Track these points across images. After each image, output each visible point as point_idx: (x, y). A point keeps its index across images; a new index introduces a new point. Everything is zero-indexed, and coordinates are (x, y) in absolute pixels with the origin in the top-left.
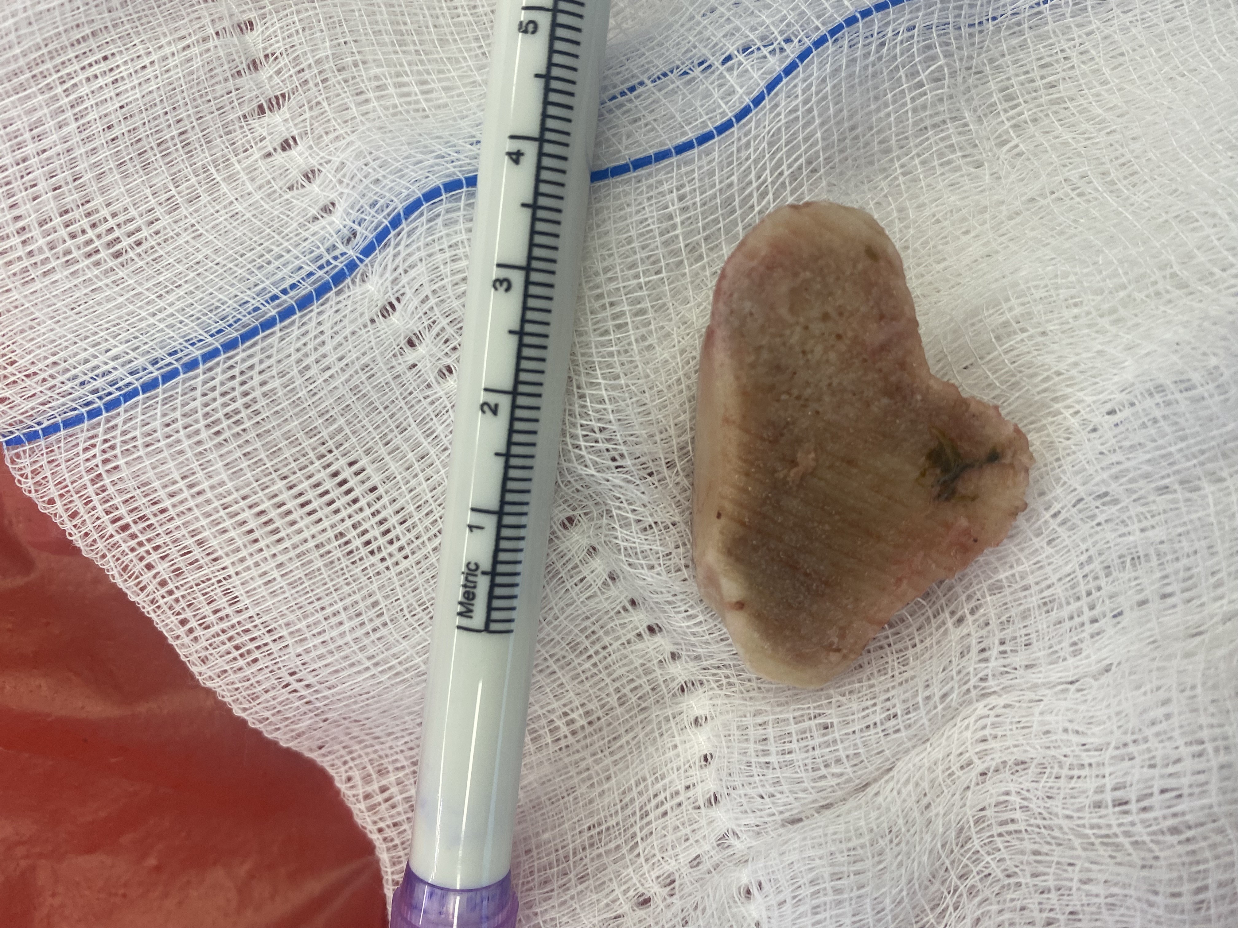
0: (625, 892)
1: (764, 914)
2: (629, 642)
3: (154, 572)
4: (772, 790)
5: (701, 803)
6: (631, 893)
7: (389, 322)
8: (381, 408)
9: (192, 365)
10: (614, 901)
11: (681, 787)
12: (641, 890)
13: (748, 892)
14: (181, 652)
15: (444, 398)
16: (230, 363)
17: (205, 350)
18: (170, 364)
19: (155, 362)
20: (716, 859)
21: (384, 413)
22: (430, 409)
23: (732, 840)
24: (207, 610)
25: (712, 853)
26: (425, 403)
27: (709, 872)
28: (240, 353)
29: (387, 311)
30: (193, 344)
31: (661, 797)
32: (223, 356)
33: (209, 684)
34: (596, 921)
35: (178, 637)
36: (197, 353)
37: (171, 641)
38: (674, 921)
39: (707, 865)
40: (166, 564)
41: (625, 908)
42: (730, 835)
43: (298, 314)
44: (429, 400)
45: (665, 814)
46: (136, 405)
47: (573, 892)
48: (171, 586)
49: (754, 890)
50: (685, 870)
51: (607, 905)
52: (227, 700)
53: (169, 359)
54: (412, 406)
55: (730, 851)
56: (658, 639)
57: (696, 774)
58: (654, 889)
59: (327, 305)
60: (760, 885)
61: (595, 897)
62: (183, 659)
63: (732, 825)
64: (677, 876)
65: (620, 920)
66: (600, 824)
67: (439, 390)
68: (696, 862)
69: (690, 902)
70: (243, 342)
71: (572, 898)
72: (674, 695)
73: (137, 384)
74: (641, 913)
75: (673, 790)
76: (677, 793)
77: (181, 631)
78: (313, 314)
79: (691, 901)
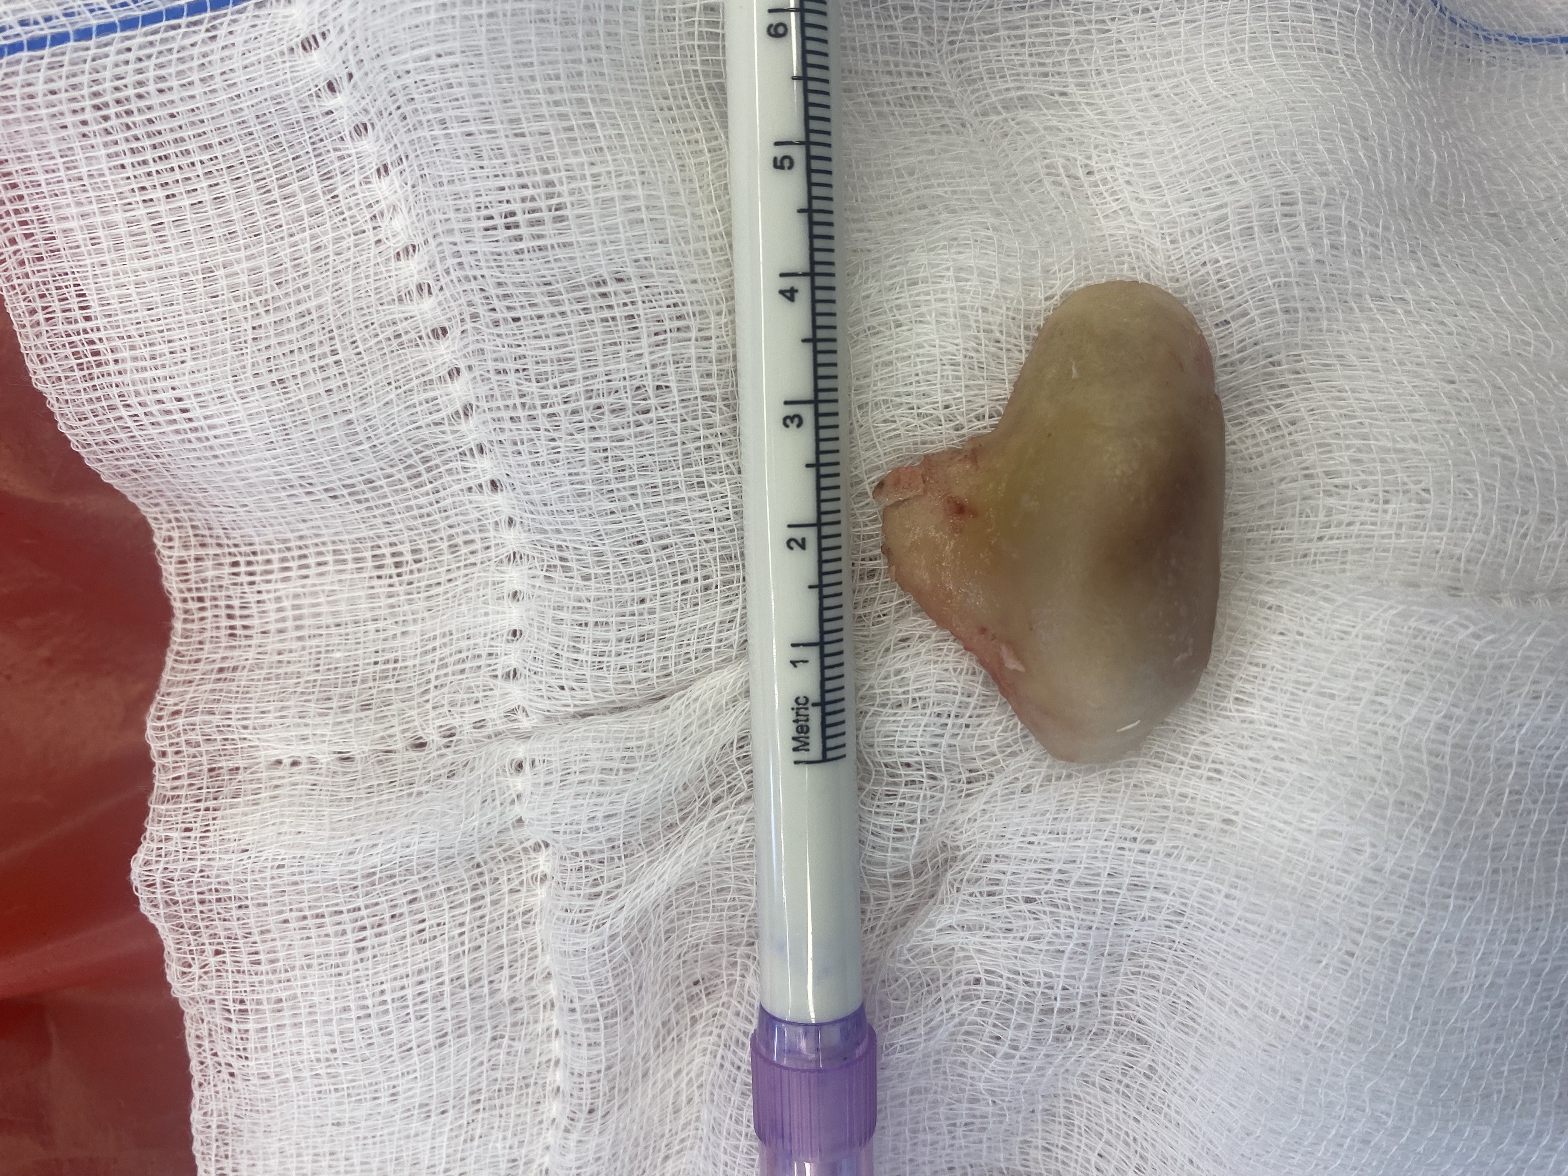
0: (404, 731)
1: (530, 788)
2: (470, 489)
3: (15, 248)
4: (574, 685)
5: (499, 673)
6: (409, 734)
7: (309, 59)
8: (285, 146)
9: (84, 34)
10: (390, 736)
11: (484, 652)
12: (420, 733)
13: (520, 765)
14: (22, 342)
15: (354, 157)
16: (127, 44)
17: (103, 21)
18: (63, 26)
19: (48, 19)
20: (500, 728)
21: (288, 152)
22: (337, 164)
23: (520, 716)
24: (56, 306)
25: (498, 722)
26: (334, 155)
27: (489, 737)
28: (139, 36)
29: (309, 44)
30: (92, 11)
31: (463, 655)
32: (119, 35)
33: (40, 387)
34: (366, 749)
35: (24, 326)
36: (93, 22)
37: (15, 327)
38: (442, 771)
39: (489, 730)
40: (28, 244)
41: (399, 746)
42: (520, 711)
43: (208, 14)
44: (339, 153)
45: (462, 671)
46: (18, 62)
47: (351, 716)
48: (28, 269)
49: (527, 766)
50: (468, 728)
51: (383, 738)
52: (55, 410)
53: (63, 20)
54: (320, 155)
55: (515, 725)
56: (499, 498)
57: (501, 646)
58: (433, 736)
59: (243, 16)
60: (533, 762)
61: (373, 727)
62: (23, 351)
63: (525, 704)
64: (457, 731)
65: (391, 755)
66: (396, 661)
67: (350, 147)
68: (479, 725)
69: (461, 758)
70: (143, 25)
71: (349, 721)
72: (501, 561)
73: (24, 38)
74: (413, 754)
75: (477, 652)
76: (479, 656)
77: (27, 320)
78: (226, 20)
79: (463, 758)
